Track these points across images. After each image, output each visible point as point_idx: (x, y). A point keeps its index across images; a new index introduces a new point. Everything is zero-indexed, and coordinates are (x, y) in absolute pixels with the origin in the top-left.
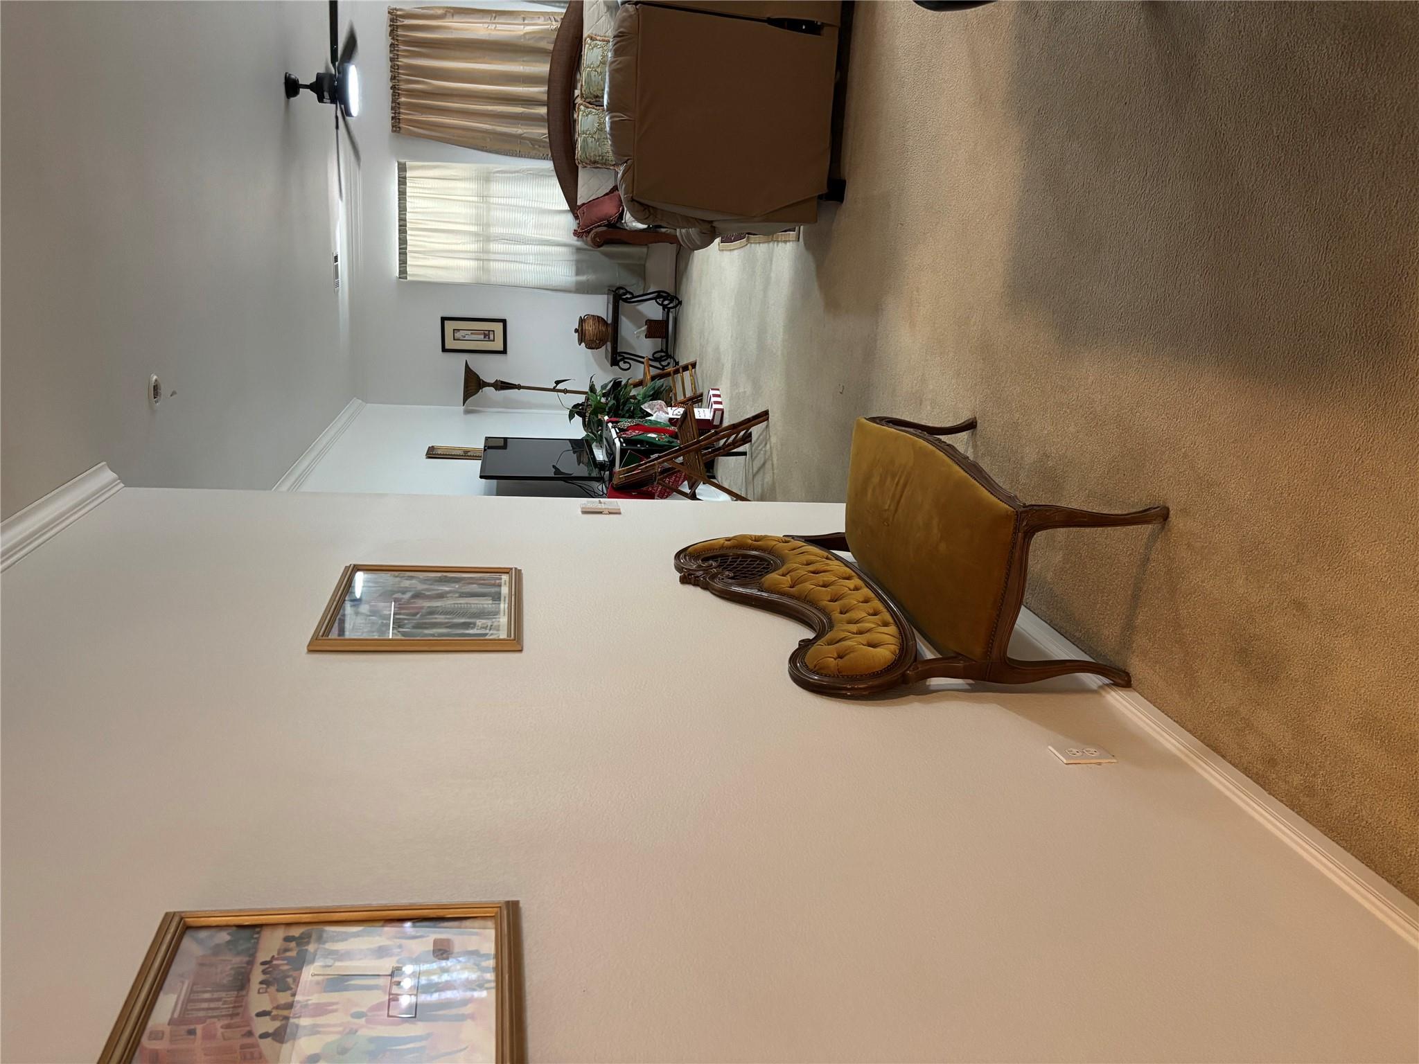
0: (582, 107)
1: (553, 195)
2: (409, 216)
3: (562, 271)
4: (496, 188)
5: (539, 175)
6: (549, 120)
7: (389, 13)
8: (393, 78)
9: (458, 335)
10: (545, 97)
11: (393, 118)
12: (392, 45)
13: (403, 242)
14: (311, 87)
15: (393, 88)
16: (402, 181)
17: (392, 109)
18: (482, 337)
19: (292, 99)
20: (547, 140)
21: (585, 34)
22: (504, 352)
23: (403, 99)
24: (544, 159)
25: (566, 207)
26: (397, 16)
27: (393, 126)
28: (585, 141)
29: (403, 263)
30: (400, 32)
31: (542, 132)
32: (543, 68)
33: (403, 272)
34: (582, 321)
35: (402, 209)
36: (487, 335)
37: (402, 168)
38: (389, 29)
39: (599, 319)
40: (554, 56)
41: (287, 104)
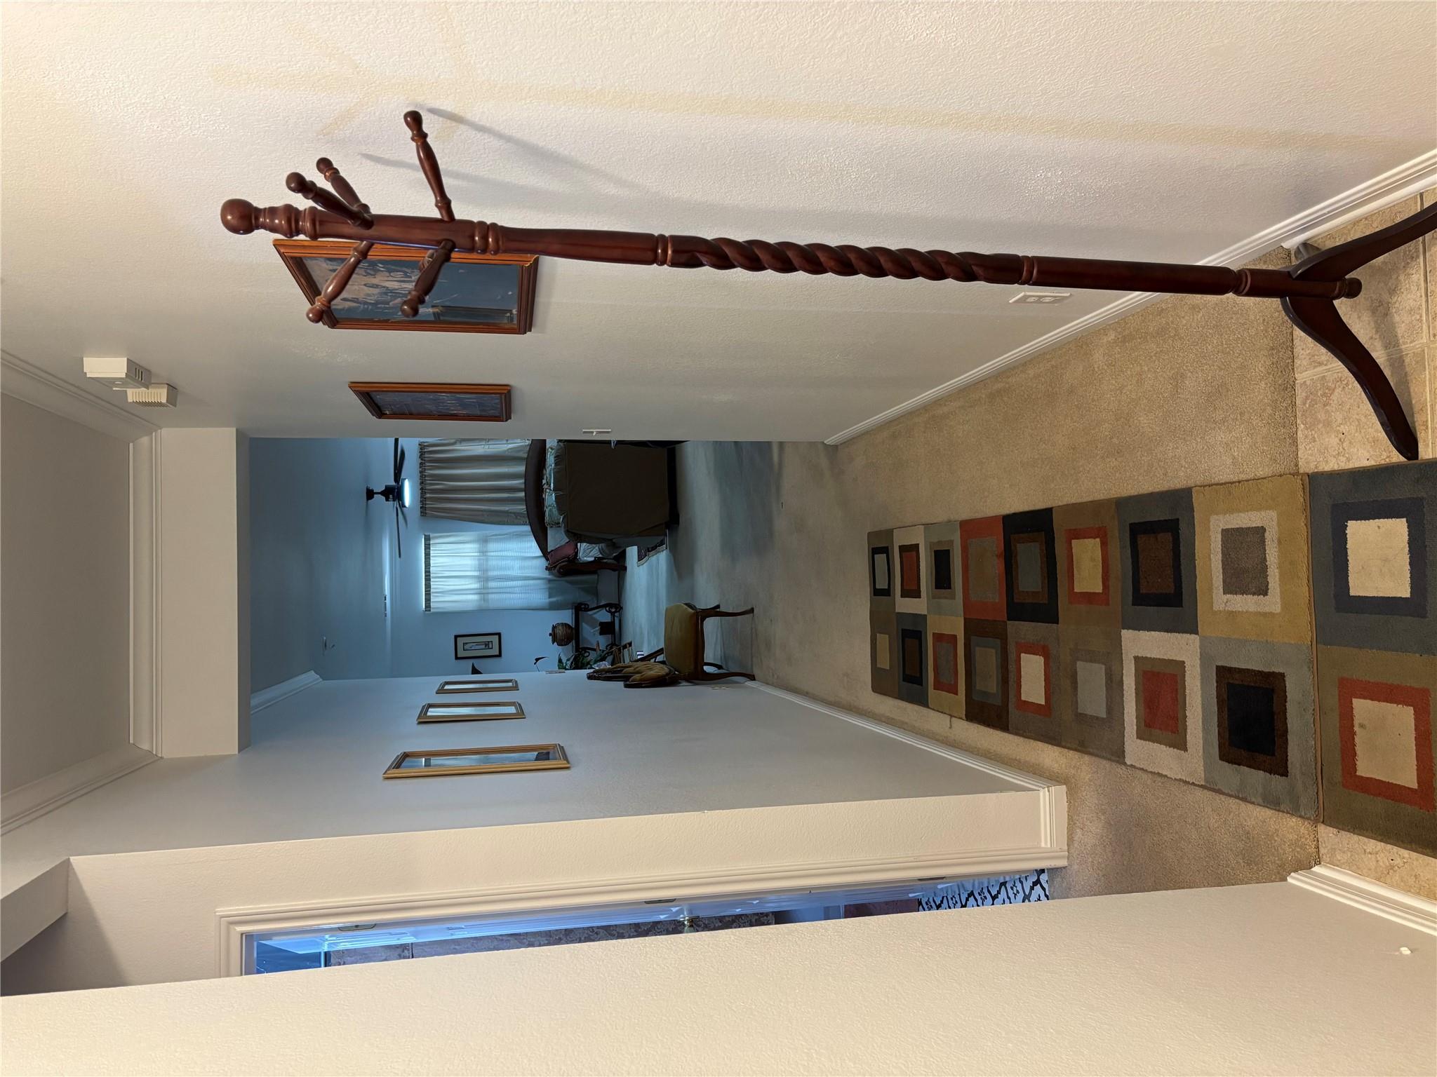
0: (548, 490)
1: (532, 548)
2: (432, 569)
3: (539, 597)
4: (492, 546)
5: (519, 536)
6: (526, 500)
7: (420, 445)
8: (422, 483)
9: (466, 647)
10: (523, 486)
11: (421, 508)
12: (421, 463)
13: (428, 586)
14: (382, 493)
15: (422, 489)
16: (427, 547)
17: (421, 502)
18: (483, 647)
19: (370, 501)
20: (526, 512)
21: (547, 447)
22: (500, 655)
23: (428, 495)
24: (524, 524)
25: (540, 553)
26: (424, 446)
27: (421, 512)
28: (550, 510)
29: (428, 600)
30: (426, 455)
31: (522, 508)
32: (521, 469)
33: (428, 606)
34: (554, 628)
35: (428, 565)
36: (487, 645)
37: (427, 539)
38: (419, 455)
39: (566, 625)
40: (527, 461)
41: (367, 503)
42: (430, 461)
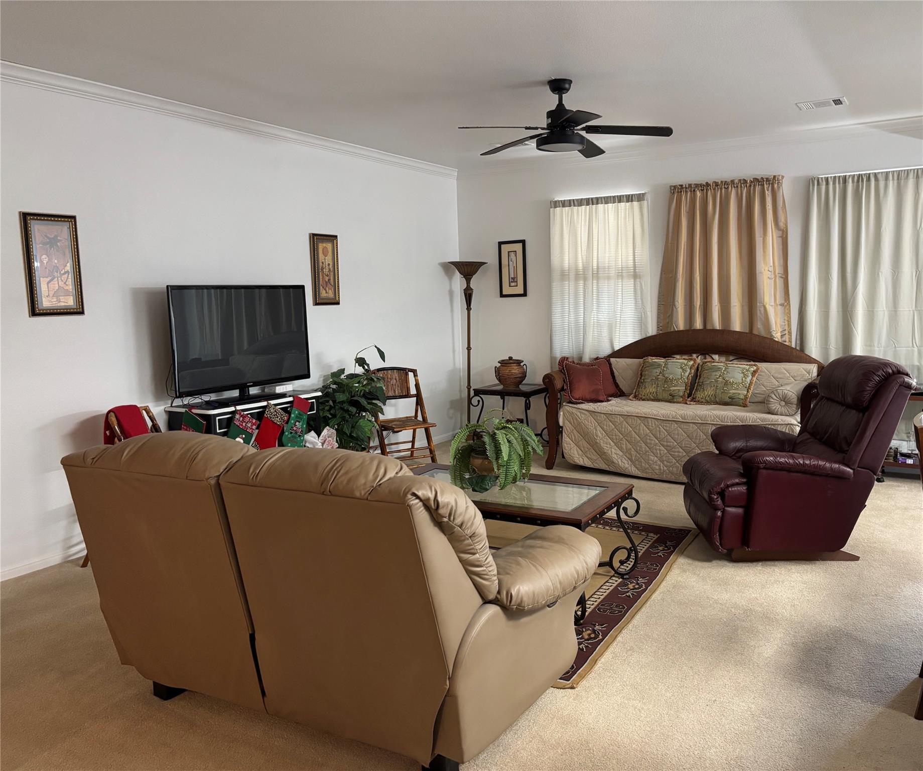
0: (691, 363)
2: (601, 206)
3: (564, 347)
4: (629, 284)
5: (641, 322)
6: (690, 332)
7: (775, 177)
8: (716, 184)
9: (512, 254)
10: (709, 327)
11: (682, 186)
12: (745, 181)
13: (580, 203)
14: (560, 105)
15: (708, 184)
16: (629, 198)
18: (512, 276)
19: (548, 87)
20: (672, 330)
21: (760, 365)
22: (502, 296)
23: (698, 194)
24: (658, 327)
26: (773, 184)
27: (675, 187)
28: (659, 365)
29: (564, 204)
30: (758, 188)
31: (680, 324)
32: (737, 325)
33: (556, 204)
34: (519, 362)
35: (607, 200)
36: (513, 280)
37: (640, 198)
38: (759, 178)
40: (749, 333)
41: (541, 83)
42: (749, 193)
